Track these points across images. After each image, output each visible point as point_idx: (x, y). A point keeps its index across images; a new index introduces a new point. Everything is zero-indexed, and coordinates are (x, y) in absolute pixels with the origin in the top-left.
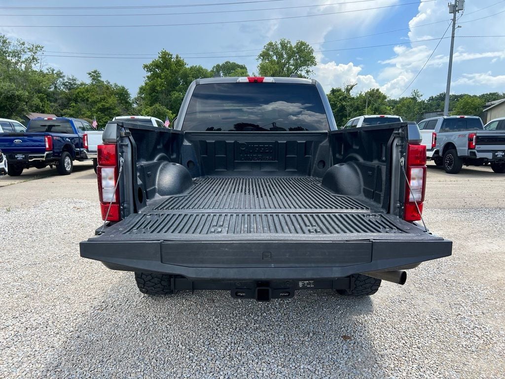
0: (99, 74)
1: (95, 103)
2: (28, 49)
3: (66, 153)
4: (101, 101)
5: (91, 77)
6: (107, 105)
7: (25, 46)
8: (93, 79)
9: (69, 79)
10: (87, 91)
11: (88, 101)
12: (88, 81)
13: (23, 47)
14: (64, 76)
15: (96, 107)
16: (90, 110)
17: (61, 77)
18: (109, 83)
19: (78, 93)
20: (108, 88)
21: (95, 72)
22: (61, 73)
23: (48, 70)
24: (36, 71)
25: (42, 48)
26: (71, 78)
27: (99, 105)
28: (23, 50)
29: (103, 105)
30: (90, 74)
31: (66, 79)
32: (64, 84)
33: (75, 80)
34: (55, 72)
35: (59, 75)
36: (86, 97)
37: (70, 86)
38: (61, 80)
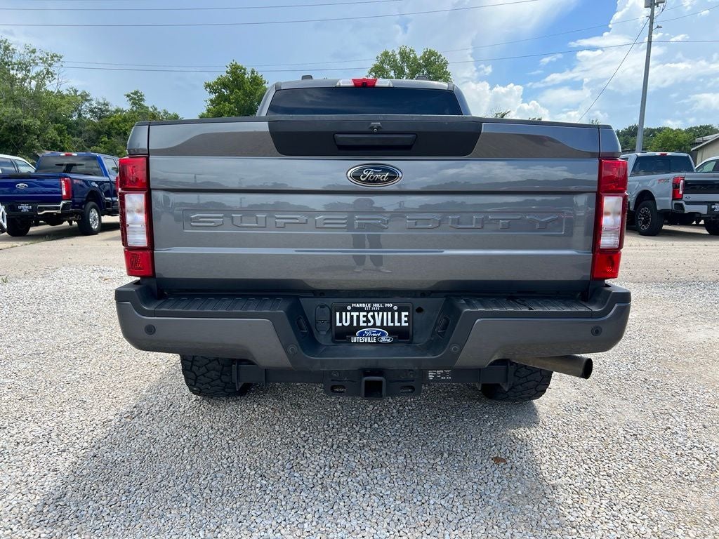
0: (141, 96)
2: (41, 59)
3: (92, 203)
5: (130, 100)
7: (36, 54)
8: (133, 103)
9: (99, 103)
10: (125, 120)
11: (126, 134)
12: (126, 106)
13: (33, 56)
14: (91, 100)
17: (87, 100)
18: (156, 109)
19: (112, 123)
20: (155, 117)
21: (136, 93)
22: (88, 95)
23: (68, 90)
25: (61, 58)
26: (102, 101)
28: (34, 61)
30: (128, 96)
31: (95, 105)
32: (91, 111)
33: (107, 105)
34: (78, 93)
35: (85, 97)
36: (124, 129)
37: (101, 113)
38: (88, 105)
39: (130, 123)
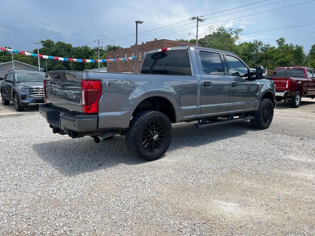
0: (284, 40)
1: (277, 59)
2: (234, 32)
4: (281, 58)
5: (278, 42)
6: (285, 60)
7: (232, 30)
8: (279, 44)
9: (265, 45)
10: (274, 52)
11: (273, 58)
12: (277, 46)
13: (231, 31)
14: (263, 44)
15: (277, 62)
16: (273, 64)
17: (260, 45)
18: (292, 45)
19: (267, 54)
20: (288, 49)
21: (281, 39)
22: (261, 43)
23: (254, 41)
24: (247, 43)
25: (242, 30)
26: (267, 44)
27: (279, 61)
28: (231, 33)
29: (282, 61)
30: (277, 41)
31: (263, 46)
32: (262, 49)
33: (269, 46)
34: (258, 42)
35: (260, 44)
36: (272, 56)
37: (265, 50)
38: (261, 47)
39: (275, 53)
